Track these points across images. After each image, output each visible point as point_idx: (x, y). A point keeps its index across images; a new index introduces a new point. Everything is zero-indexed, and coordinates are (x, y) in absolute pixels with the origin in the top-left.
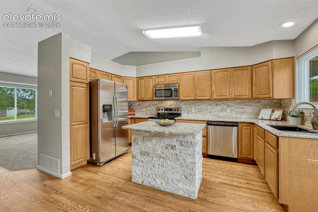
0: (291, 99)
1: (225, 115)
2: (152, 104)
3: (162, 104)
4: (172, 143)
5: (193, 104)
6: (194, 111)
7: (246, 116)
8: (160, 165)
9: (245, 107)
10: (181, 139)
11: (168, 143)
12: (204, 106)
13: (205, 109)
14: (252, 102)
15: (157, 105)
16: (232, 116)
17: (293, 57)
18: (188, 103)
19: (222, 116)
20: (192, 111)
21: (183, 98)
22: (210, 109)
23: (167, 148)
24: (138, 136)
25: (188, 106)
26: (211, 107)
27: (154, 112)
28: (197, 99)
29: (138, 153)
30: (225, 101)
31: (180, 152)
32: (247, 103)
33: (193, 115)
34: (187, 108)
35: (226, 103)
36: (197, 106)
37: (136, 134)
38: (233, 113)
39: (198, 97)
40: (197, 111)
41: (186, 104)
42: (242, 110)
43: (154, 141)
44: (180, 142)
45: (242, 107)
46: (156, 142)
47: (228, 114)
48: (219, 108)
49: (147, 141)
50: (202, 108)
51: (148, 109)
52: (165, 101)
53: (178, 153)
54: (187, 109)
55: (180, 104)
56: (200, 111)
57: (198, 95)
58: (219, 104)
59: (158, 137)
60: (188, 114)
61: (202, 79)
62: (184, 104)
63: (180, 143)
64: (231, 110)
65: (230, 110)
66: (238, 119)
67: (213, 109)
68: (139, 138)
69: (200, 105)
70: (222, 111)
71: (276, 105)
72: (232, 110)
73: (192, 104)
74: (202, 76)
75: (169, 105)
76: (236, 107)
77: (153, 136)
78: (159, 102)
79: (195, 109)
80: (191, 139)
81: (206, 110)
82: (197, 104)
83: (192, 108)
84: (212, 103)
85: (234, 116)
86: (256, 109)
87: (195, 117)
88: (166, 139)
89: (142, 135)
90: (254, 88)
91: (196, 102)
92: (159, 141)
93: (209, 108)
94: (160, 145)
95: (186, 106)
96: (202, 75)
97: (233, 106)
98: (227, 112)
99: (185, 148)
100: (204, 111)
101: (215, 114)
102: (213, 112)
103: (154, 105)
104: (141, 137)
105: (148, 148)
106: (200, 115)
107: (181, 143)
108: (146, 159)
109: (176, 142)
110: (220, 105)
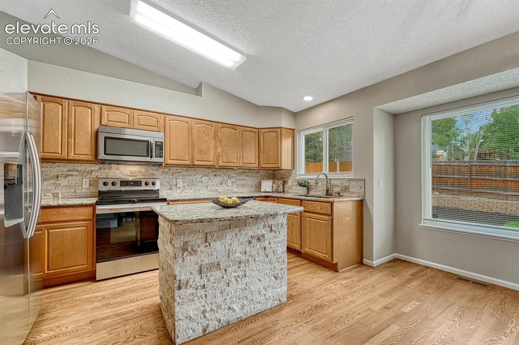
0: (291, 170)
1: (225, 190)
2: (77, 171)
3: (108, 171)
4: (259, 232)
5: (180, 172)
6: (181, 184)
7: (247, 189)
8: (238, 276)
9: (247, 178)
10: (270, 223)
11: (251, 235)
12: (197, 176)
13: (199, 182)
14: (252, 172)
15: (93, 173)
16: (233, 190)
17: (294, 130)
18: (171, 171)
19: (221, 191)
20: (178, 186)
21: (170, 162)
22: (206, 182)
23: (250, 242)
24: (191, 236)
25: (171, 177)
26: (207, 178)
27: (83, 191)
28: (195, 164)
29: (191, 273)
30: (225, 170)
31: (270, 242)
32: (248, 174)
33: (179, 191)
34: (168, 180)
35: (226, 173)
36: (187, 177)
37: (187, 234)
38: (234, 186)
39: (197, 161)
40: (187, 184)
41: (167, 173)
42: (244, 182)
43: (229, 236)
44: (269, 227)
45: (244, 178)
46: (231, 237)
47: (228, 188)
48: (218, 179)
49: (214, 241)
50: (194, 180)
51: (63, 182)
52: (118, 166)
53: (267, 245)
54: (167, 182)
55: (154, 172)
56: (192, 184)
57: (197, 157)
58: (217, 173)
59: (236, 227)
60: (170, 191)
61: (204, 133)
62: (163, 172)
63: (269, 229)
64: (232, 183)
65: (230, 183)
66: (239, 194)
67: (211, 181)
68: (195, 240)
69: (190, 175)
70: (221, 184)
71: (271, 176)
72: (234, 182)
73: (178, 172)
74: (204, 128)
75: (129, 174)
76: (238, 178)
77: (226, 229)
78: (101, 166)
79: (183, 182)
80: (282, 220)
81: (201, 184)
82: (187, 172)
83: (178, 180)
84: (209, 172)
85: (236, 190)
86: (256, 180)
87: (183, 194)
88: (250, 228)
89: (203, 231)
90: (261, 156)
91: (185, 169)
92: (239, 234)
93: (205, 179)
94: (239, 240)
95: (167, 177)
96: (203, 126)
97: (235, 177)
98: (227, 186)
99: (275, 235)
100: (197, 185)
101: (214, 188)
102: (210, 185)
103: (82, 174)
104: (201, 236)
105: (217, 253)
106: (191, 191)
107: (271, 228)
108: (212, 279)
109: (263, 228)
110: (219, 175)
